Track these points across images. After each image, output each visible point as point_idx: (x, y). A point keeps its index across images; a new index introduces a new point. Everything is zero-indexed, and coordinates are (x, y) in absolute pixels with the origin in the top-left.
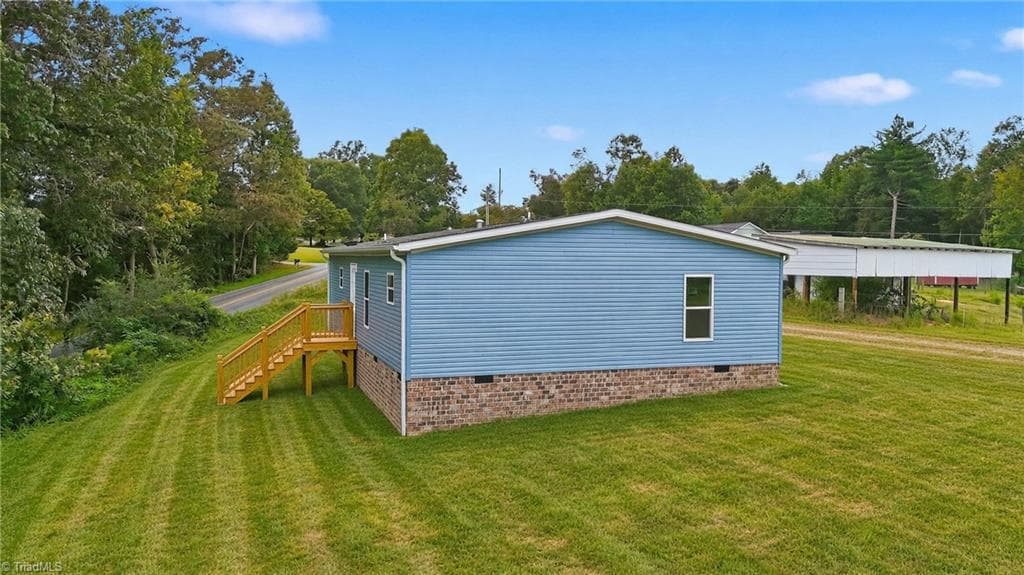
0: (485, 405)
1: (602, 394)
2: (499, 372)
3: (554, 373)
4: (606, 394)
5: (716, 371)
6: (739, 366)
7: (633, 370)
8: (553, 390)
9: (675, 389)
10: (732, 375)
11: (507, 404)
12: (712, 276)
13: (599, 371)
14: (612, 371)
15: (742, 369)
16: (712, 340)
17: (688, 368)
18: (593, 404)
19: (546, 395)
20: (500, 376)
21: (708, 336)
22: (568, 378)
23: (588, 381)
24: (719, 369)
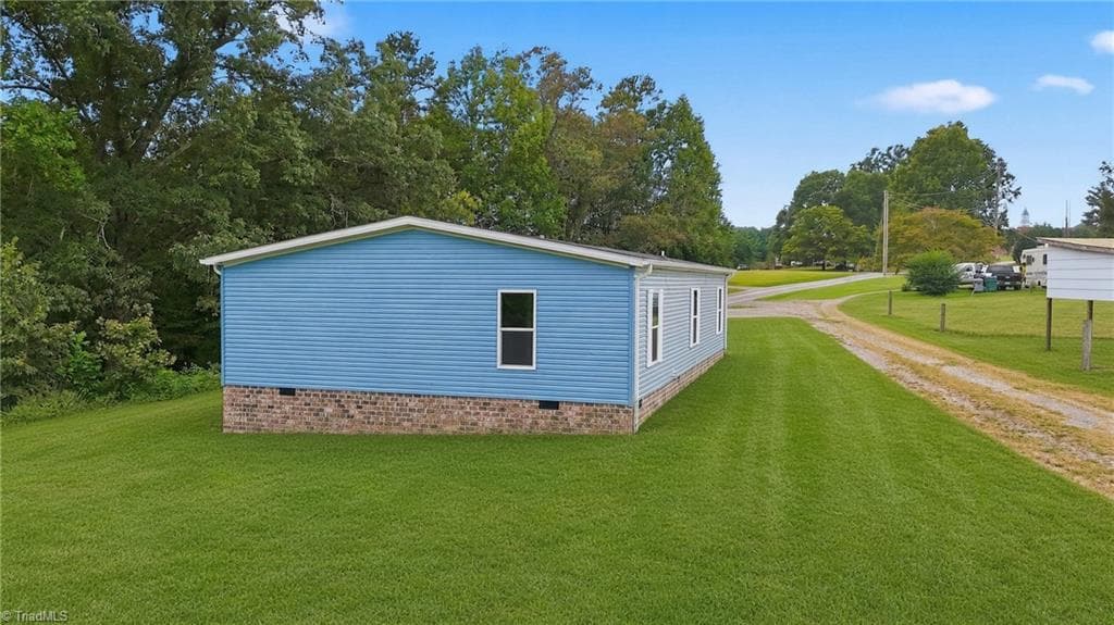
0: (288, 418)
1: (404, 420)
2: (301, 386)
3: (353, 392)
4: (408, 420)
5: (540, 407)
6: (572, 403)
7: (439, 397)
8: (353, 411)
9: (487, 422)
10: (561, 413)
11: (309, 419)
12: (535, 292)
13: (401, 395)
14: (416, 396)
15: (576, 408)
16: (533, 368)
17: (505, 399)
18: (395, 431)
19: (346, 415)
20: (301, 390)
21: (531, 364)
22: (369, 399)
23: (388, 404)
24: (545, 405)
